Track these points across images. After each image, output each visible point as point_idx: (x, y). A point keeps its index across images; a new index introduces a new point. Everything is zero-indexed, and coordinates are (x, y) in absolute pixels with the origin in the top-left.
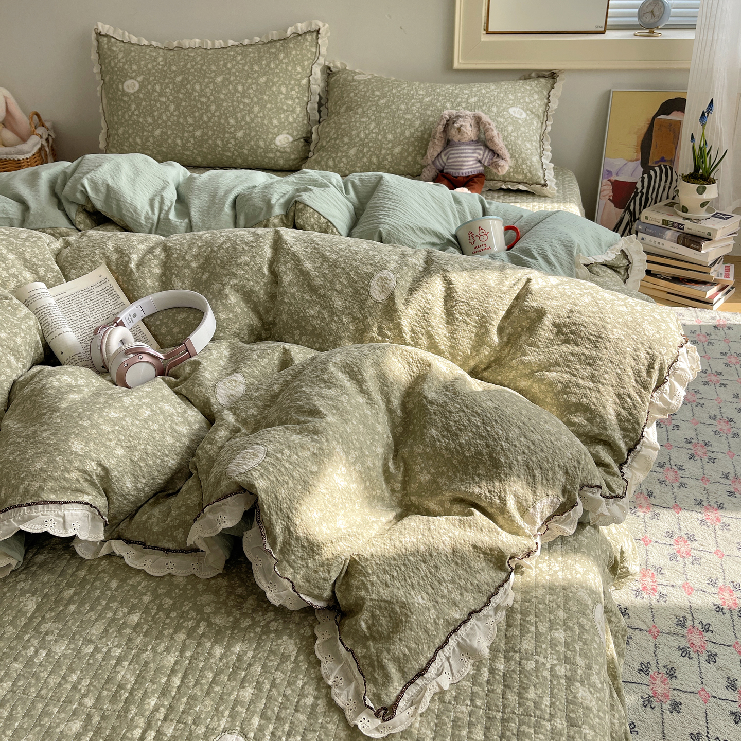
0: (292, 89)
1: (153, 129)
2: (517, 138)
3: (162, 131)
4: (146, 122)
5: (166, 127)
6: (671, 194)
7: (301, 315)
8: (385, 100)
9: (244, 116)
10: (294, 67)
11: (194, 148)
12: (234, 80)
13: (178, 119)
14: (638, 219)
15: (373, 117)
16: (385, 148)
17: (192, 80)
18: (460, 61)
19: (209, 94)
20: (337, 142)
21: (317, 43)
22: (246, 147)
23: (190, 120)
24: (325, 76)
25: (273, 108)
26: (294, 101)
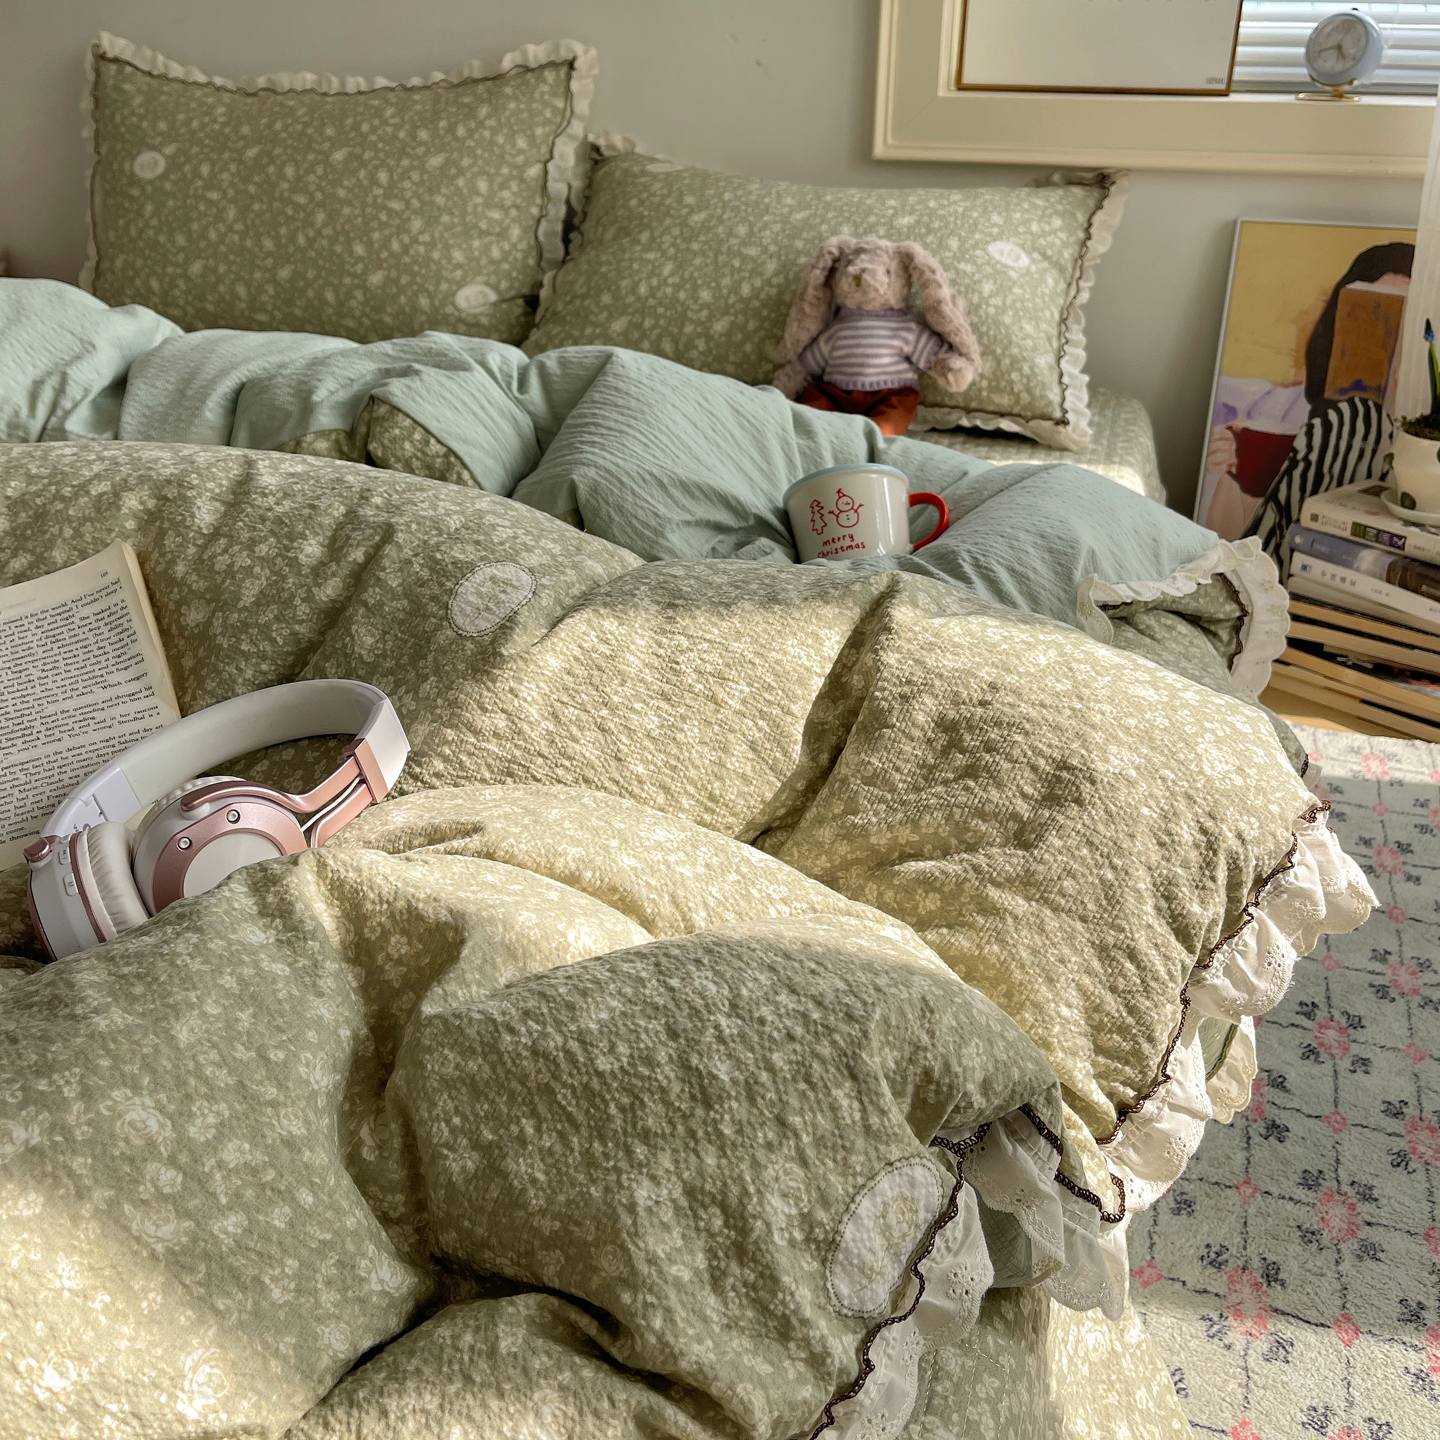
0: (503, 186)
1: (186, 261)
2: (1003, 310)
3: (206, 266)
4: (173, 243)
5: (215, 255)
6: (1379, 466)
8: (703, 215)
9: (386, 243)
10: (511, 138)
12: (371, 159)
13: (241, 239)
14: (1298, 520)
15: (672, 251)
16: (691, 321)
17: (280, 155)
18: (890, 141)
19: (312, 187)
20: (586, 303)
21: (568, 90)
22: (389, 309)
23: (268, 244)
24: (588, 165)
25: (455, 226)
26: (507, 214)
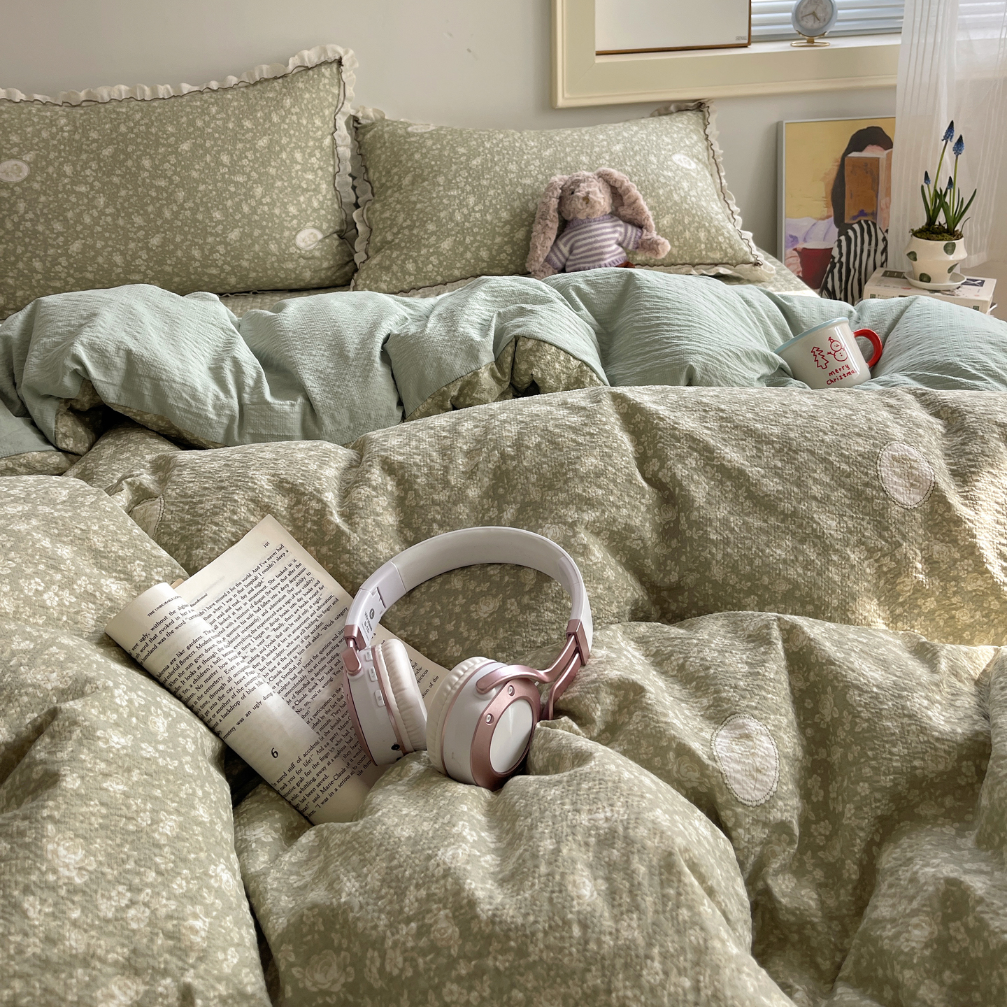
0: (311, 155)
1: (66, 242)
2: (698, 198)
3: (84, 244)
4: (52, 231)
5: (92, 235)
6: (879, 259)
7: (758, 562)
8: (479, 160)
9: (238, 207)
10: (311, 117)
11: (148, 267)
12: (213, 147)
13: (114, 220)
15: (468, 188)
16: (499, 234)
17: (134, 151)
18: (567, 95)
19: (169, 173)
20: (415, 232)
21: (340, 79)
22: (246, 257)
23: (138, 220)
24: (353, 132)
25: (286, 188)
26: (316, 175)
